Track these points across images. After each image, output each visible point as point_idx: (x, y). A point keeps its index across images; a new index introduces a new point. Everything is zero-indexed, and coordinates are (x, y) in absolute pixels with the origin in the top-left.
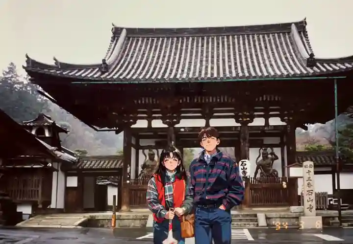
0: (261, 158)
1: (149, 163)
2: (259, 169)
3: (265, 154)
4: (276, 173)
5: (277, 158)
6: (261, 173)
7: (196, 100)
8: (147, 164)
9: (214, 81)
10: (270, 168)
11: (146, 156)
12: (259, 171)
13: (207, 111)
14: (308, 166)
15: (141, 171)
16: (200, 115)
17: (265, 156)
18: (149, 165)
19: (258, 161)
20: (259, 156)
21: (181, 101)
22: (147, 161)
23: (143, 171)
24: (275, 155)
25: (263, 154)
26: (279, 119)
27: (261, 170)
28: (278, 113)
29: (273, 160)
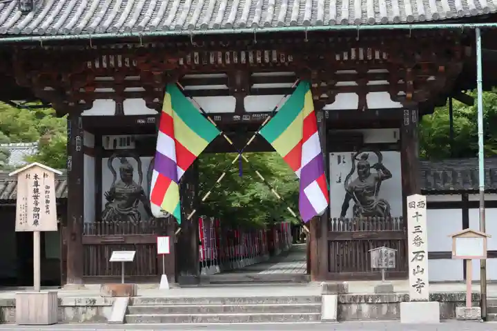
0: (355, 176)
1: (122, 188)
2: (352, 200)
3: (363, 167)
4: (385, 206)
5: (388, 175)
6: (355, 208)
7: (212, 60)
8: (117, 190)
9: (239, 31)
10: (373, 198)
11: (115, 173)
12: (352, 203)
13: (238, 80)
14: (417, 204)
15: (107, 205)
16: (223, 87)
17: (363, 172)
18: (120, 194)
19: (349, 183)
20: (352, 172)
21: (181, 62)
22: (119, 184)
23: (110, 205)
24: (384, 169)
25: (359, 167)
26: (386, 95)
27: (355, 201)
28: (385, 82)
29: (379, 180)
